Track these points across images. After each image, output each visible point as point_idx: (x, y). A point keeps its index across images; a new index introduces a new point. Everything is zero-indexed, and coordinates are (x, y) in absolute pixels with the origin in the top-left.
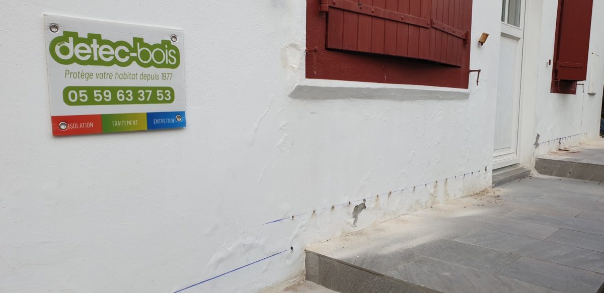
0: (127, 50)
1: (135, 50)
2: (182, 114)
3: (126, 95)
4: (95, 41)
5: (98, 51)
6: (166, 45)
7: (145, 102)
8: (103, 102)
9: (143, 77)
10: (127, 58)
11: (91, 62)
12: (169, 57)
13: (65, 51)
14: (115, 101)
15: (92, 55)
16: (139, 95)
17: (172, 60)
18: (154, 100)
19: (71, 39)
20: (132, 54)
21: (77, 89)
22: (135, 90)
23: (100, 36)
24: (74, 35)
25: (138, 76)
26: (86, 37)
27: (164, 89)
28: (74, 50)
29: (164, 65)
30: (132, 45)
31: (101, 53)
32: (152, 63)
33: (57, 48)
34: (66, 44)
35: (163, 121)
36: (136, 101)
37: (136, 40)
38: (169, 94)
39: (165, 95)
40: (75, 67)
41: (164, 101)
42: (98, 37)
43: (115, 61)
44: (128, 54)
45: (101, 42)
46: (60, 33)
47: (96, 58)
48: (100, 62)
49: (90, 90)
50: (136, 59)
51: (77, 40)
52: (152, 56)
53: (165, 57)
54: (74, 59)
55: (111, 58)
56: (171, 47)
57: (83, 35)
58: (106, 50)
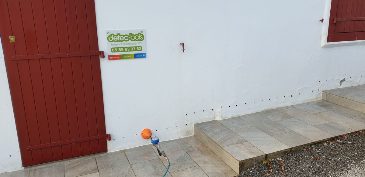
0: (128, 37)
2: (145, 54)
3: (128, 49)
5: (119, 38)
6: (139, 34)
8: (121, 51)
9: (133, 44)
12: (140, 38)
13: (111, 39)
16: (131, 49)
17: (141, 38)
18: (136, 50)
21: (114, 48)
22: (130, 48)
23: (120, 34)
24: (113, 34)
26: (116, 34)
28: (113, 38)
29: (139, 40)
30: (129, 35)
32: (135, 40)
33: (109, 38)
34: (111, 37)
35: (139, 56)
38: (141, 48)
39: (139, 49)
40: (113, 43)
41: (139, 50)
42: (119, 34)
43: (124, 40)
45: (120, 35)
46: (110, 35)
48: (120, 41)
49: (118, 48)
51: (114, 36)
52: (135, 38)
53: (139, 38)
54: (113, 41)
56: (141, 34)
57: (115, 34)
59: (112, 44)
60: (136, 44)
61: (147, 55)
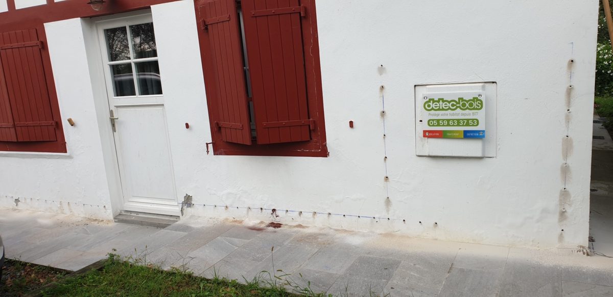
1: (459, 103)
4: (441, 101)
7: (463, 125)
10: (455, 107)
11: (439, 109)
14: (448, 125)
15: (440, 107)
19: (431, 101)
20: (457, 105)
25: (460, 115)
27: (473, 120)
31: (443, 105)
36: (458, 125)
37: (459, 99)
44: (456, 105)
47: (441, 108)
50: (459, 107)
55: (448, 107)
58: (445, 104)
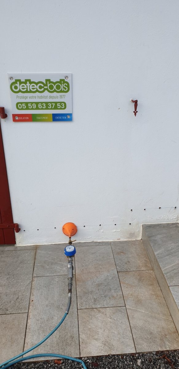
59: (17, 97)
60: (56, 97)
61: (75, 117)
